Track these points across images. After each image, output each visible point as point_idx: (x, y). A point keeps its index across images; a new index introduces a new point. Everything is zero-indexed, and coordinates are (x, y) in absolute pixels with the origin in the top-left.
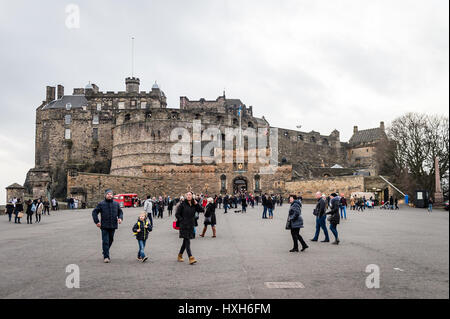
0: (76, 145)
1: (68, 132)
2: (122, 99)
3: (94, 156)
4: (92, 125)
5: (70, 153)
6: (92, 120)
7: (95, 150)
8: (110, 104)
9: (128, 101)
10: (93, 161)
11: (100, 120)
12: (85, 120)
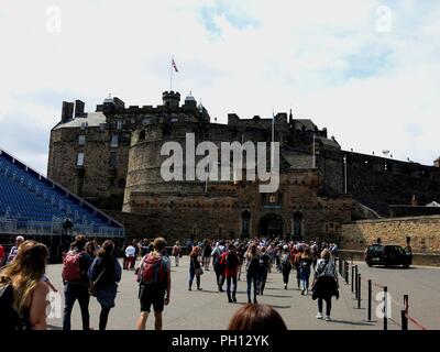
0: (89, 173)
1: (81, 156)
2: (148, 116)
3: (109, 188)
4: (110, 148)
5: (81, 184)
6: (110, 141)
7: (111, 180)
8: (133, 121)
9: (155, 117)
10: (108, 194)
11: (119, 142)
12: (102, 142)
